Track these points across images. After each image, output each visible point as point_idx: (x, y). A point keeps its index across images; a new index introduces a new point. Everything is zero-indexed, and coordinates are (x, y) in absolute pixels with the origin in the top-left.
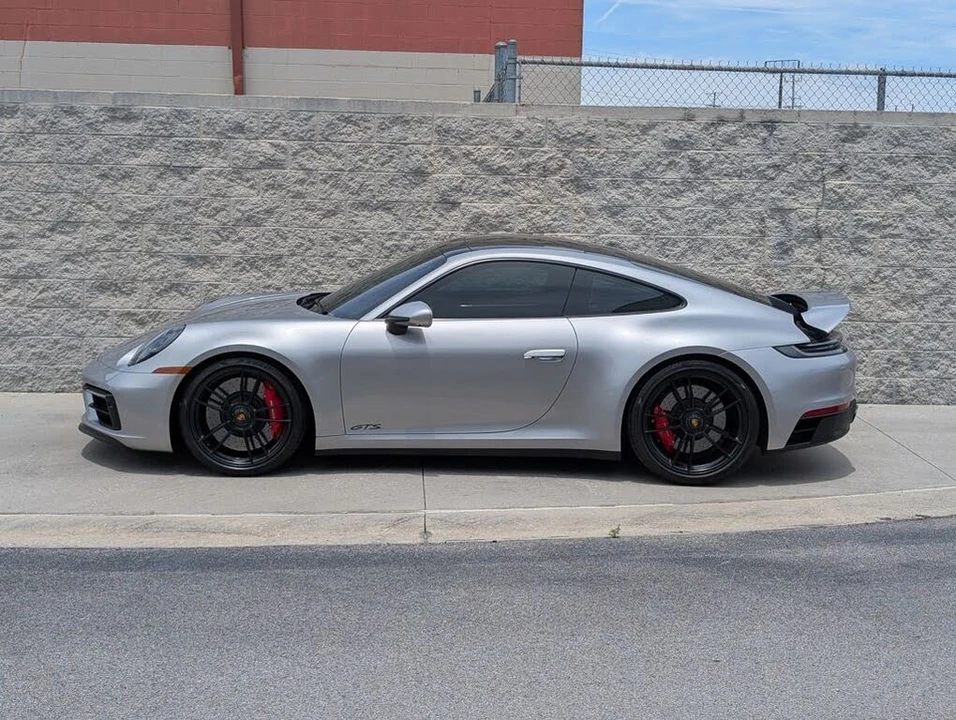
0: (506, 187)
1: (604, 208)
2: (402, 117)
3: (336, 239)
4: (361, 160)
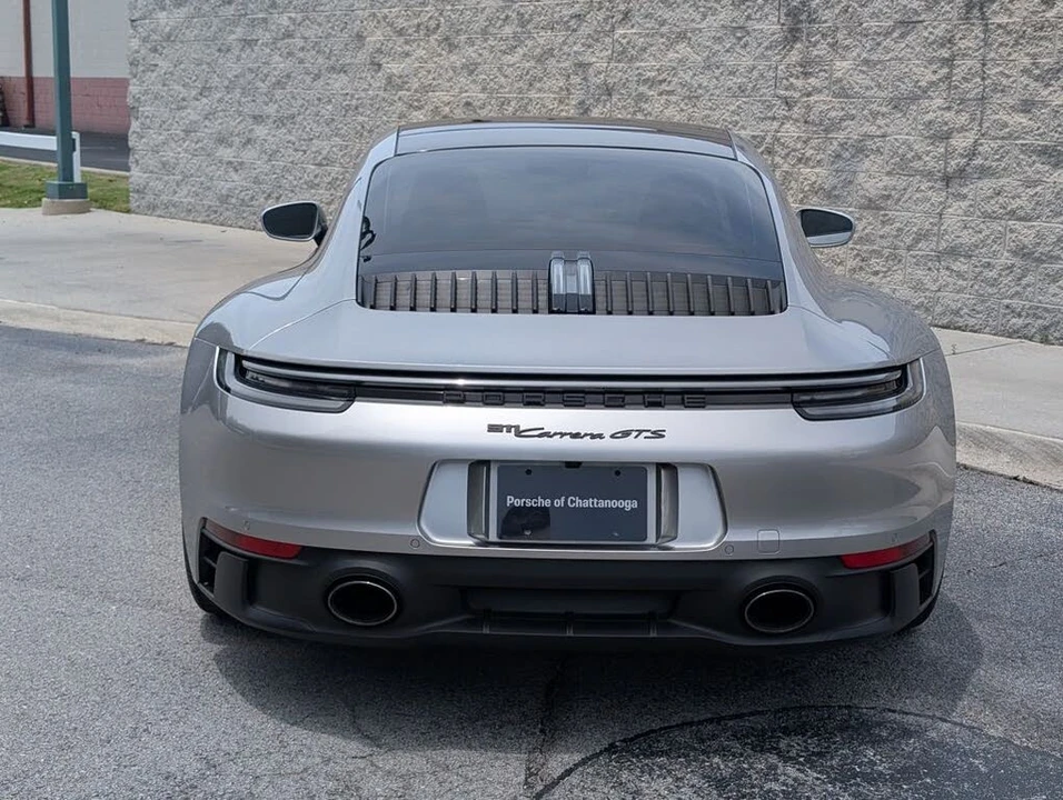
0: (407, 48)
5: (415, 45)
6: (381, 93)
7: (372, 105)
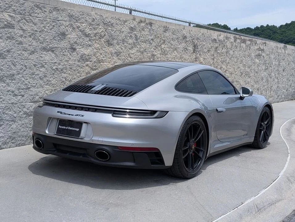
0: (90, 43)
1: (116, 53)
2: (57, 7)
3: (35, 65)
4: (43, 27)
5: (94, 42)
6: (77, 63)
7: (71, 68)
